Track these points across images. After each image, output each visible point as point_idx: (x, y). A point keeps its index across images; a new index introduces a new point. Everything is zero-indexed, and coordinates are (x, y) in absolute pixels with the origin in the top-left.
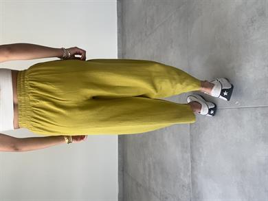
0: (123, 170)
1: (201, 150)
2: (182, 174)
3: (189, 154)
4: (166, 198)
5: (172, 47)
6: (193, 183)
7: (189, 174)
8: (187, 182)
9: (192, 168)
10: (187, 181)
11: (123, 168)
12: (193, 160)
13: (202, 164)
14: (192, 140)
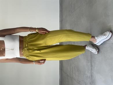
1: (95, 62)
2: (87, 72)
3: (90, 64)
4: (80, 82)
7: (90, 72)
9: (91, 69)
10: (89, 75)
11: (61, 68)
12: (92, 66)
13: (96, 68)
14: (91, 58)
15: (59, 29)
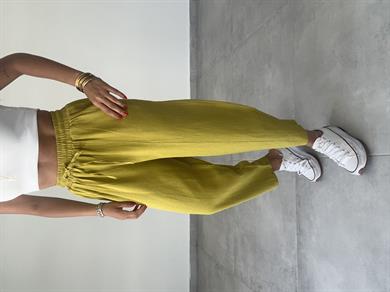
0: (197, 245)
1: (312, 219)
2: (284, 253)
3: (295, 224)
4: (260, 287)
5: (270, 66)
6: (300, 266)
7: (294, 252)
8: (290, 265)
9: (299, 243)
10: (291, 262)
12: (300, 232)
13: (314, 239)
14: (299, 204)
15: (189, 98)
